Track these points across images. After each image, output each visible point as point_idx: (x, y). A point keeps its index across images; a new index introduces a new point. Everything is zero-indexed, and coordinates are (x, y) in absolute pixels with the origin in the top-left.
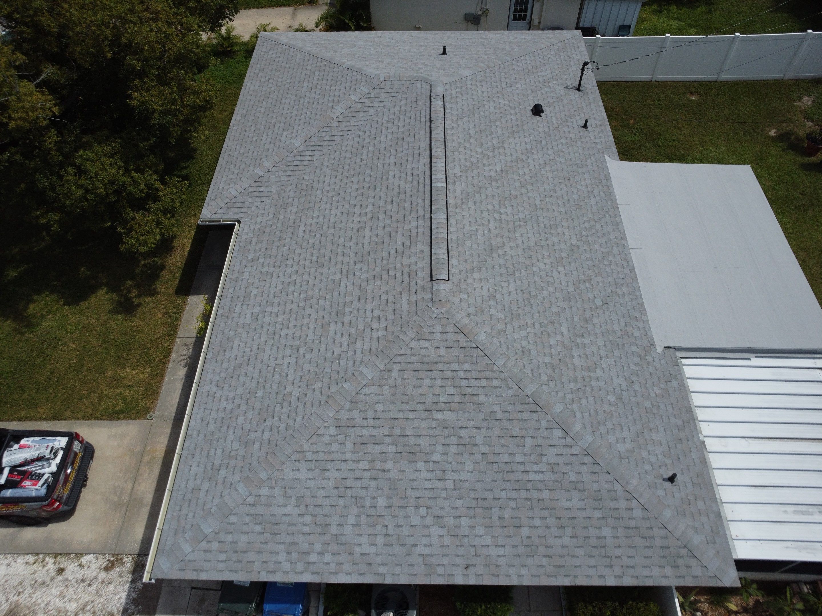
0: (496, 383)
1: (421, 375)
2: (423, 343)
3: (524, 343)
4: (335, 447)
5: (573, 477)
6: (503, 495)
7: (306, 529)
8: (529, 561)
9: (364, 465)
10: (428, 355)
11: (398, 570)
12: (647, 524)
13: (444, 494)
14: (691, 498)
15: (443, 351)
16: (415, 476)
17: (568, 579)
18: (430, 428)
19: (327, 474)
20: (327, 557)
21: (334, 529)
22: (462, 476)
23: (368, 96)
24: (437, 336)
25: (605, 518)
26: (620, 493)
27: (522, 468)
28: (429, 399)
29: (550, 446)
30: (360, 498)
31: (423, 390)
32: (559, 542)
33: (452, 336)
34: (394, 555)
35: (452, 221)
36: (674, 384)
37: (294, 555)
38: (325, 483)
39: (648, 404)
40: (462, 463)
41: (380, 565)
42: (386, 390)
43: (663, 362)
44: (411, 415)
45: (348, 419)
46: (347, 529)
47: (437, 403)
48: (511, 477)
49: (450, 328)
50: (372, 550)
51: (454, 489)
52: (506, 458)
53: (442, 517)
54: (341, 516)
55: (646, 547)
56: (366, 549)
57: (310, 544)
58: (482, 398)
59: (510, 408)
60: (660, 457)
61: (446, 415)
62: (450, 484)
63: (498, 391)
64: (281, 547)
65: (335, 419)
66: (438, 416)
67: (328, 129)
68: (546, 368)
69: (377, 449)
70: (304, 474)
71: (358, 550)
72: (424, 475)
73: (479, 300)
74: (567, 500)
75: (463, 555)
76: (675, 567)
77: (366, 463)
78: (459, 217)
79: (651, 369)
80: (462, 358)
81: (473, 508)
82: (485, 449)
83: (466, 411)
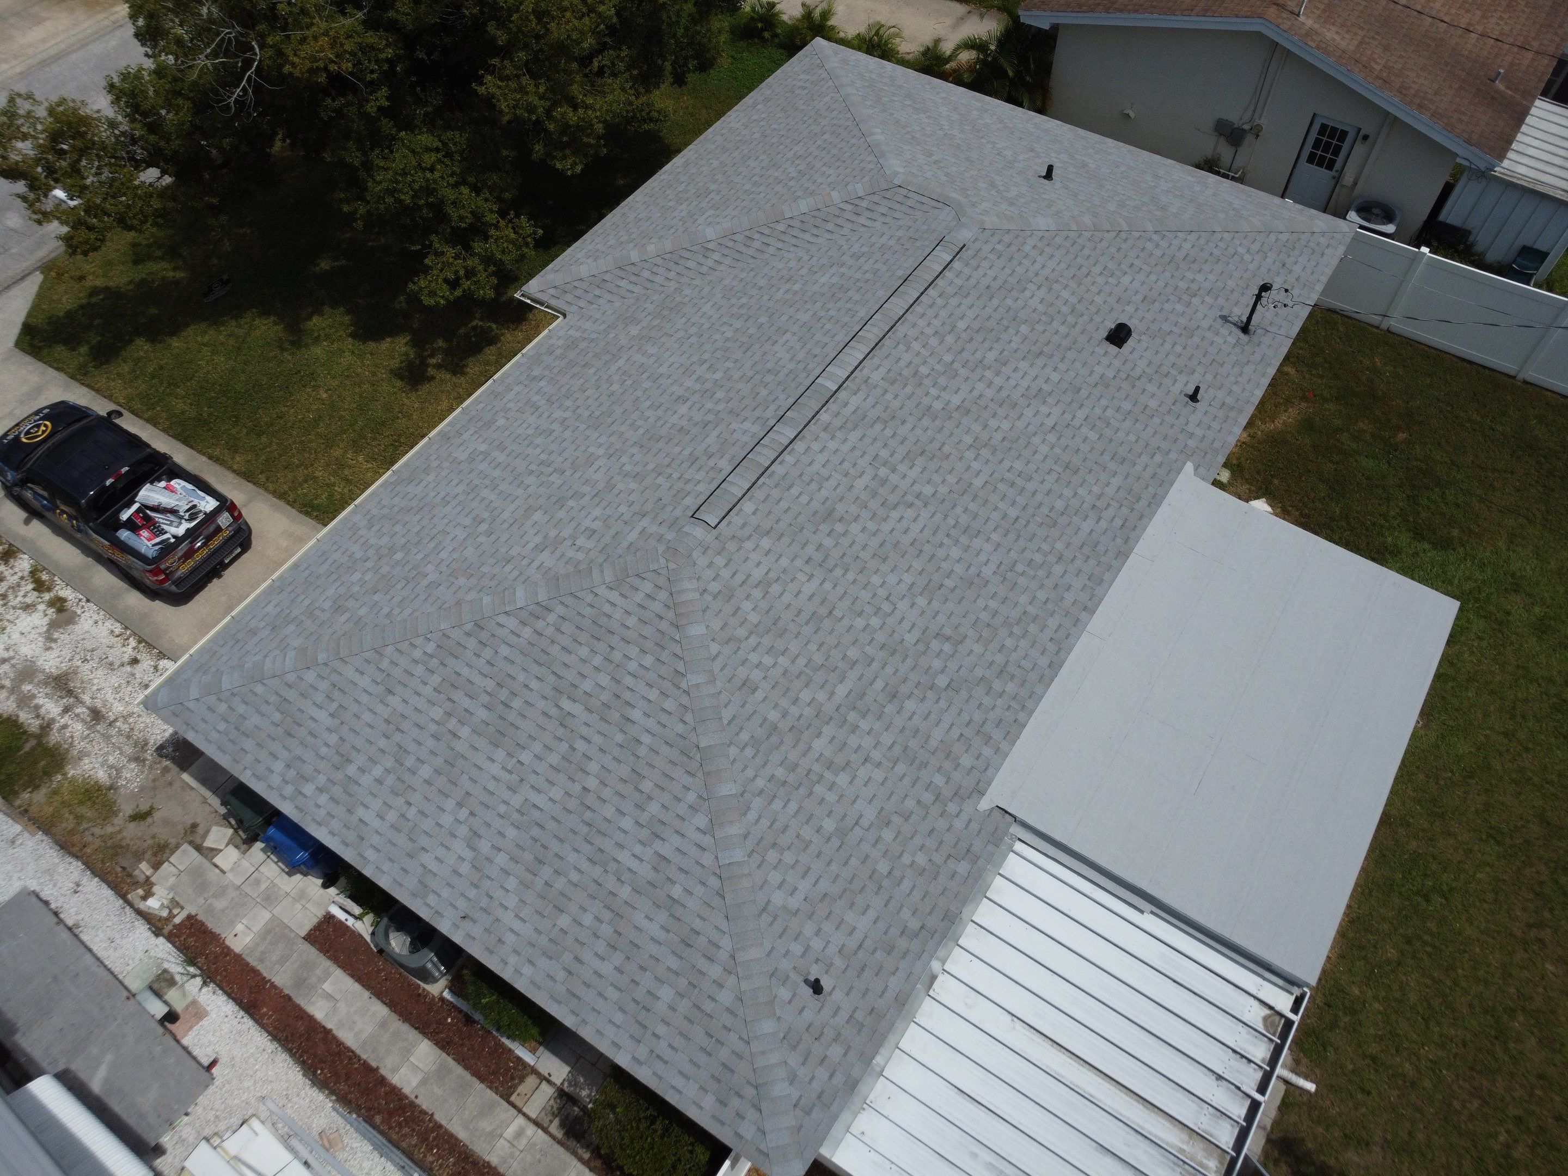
0: (669, 705)
1: (583, 637)
2: (614, 596)
3: (756, 675)
4: (419, 670)
5: (676, 892)
6: (572, 857)
7: (324, 751)
8: (543, 962)
9: (437, 713)
10: (610, 617)
11: (386, 866)
12: (728, 1020)
13: (502, 809)
14: (829, 1033)
15: (632, 621)
16: (486, 765)
17: (573, 1018)
18: (545, 714)
19: (390, 698)
20: (323, 799)
21: (351, 770)
22: (539, 800)
23: (857, 202)
24: (639, 597)
25: (677, 974)
26: (723, 955)
27: (620, 837)
28: (570, 675)
29: (677, 832)
30: (405, 750)
31: (569, 659)
32: (596, 963)
33: (657, 607)
34: (394, 845)
35: (799, 446)
36: (963, 868)
37: (292, 773)
38: (379, 708)
39: (883, 867)
40: (551, 783)
41: (372, 846)
42: (527, 632)
43: (974, 826)
44: (534, 684)
45: (459, 643)
46: (366, 780)
47: (575, 686)
48: (598, 841)
49: (663, 595)
50: (375, 823)
51: (518, 811)
52: (609, 811)
53: (480, 837)
54: (370, 759)
55: (703, 1050)
56: (369, 816)
57: (316, 770)
58: (636, 714)
59: (664, 749)
60: (832, 949)
61: (576, 709)
62: (516, 801)
63: (664, 718)
64: (285, 754)
65: (444, 635)
66: (567, 705)
67: (767, 231)
68: (761, 726)
69: (466, 703)
70: (364, 682)
71: (361, 812)
72: (495, 769)
73: (740, 578)
74: (647, 917)
75: (470, 900)
76: (723, 1103)
77: (441, 711)
78: (816, 446)
79: (942, 824)
80: (649, 645)
81: (523, 849)
82: (592, 783)
83: (602, 719)
